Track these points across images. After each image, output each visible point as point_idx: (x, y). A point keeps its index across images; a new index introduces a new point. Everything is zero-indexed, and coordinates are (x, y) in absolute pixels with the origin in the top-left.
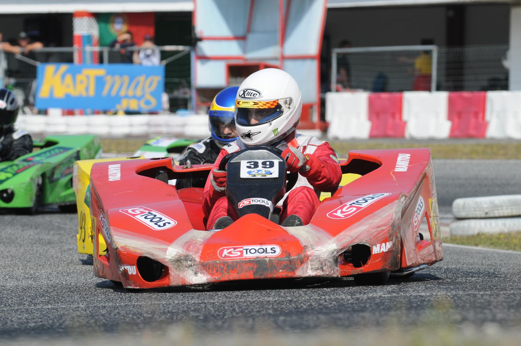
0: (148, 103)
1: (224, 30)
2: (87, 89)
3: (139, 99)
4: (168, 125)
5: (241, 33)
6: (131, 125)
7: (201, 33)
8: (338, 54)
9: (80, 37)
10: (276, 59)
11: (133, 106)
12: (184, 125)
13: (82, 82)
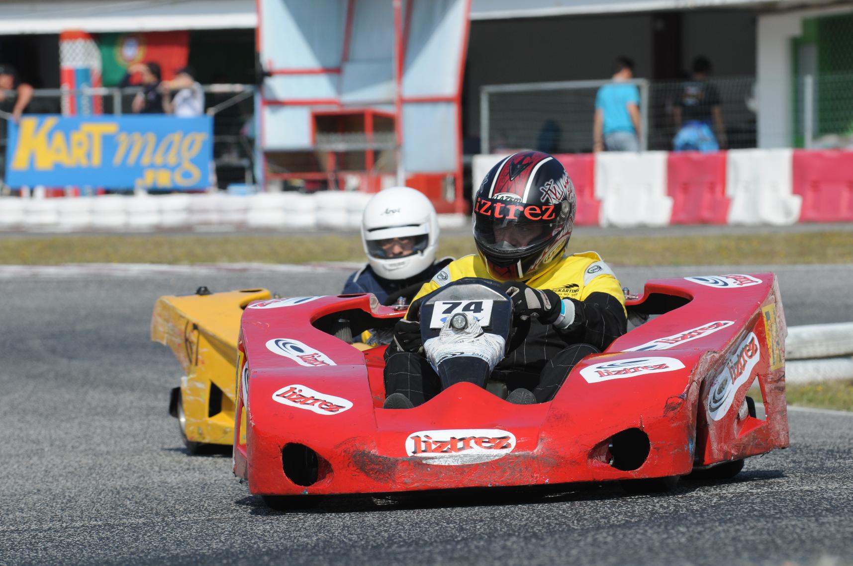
0: (187, 175)
1: (306, 58)
2: (89, 155)
3: (173, 169)
4: (220, 211)
5: (333, 62)
6: (161, 212)
7: (270, 63)
8: (491, 96)
9: (72, 72)
10: (390, 103)
11: (164, 180)
12: (246, 210)
13: (80, 144)
